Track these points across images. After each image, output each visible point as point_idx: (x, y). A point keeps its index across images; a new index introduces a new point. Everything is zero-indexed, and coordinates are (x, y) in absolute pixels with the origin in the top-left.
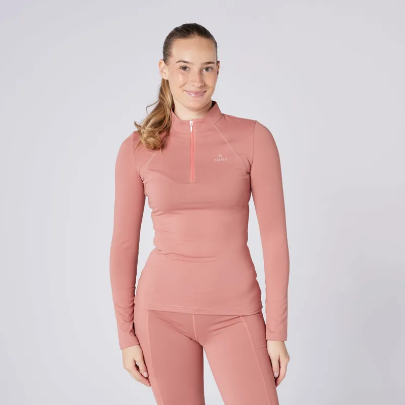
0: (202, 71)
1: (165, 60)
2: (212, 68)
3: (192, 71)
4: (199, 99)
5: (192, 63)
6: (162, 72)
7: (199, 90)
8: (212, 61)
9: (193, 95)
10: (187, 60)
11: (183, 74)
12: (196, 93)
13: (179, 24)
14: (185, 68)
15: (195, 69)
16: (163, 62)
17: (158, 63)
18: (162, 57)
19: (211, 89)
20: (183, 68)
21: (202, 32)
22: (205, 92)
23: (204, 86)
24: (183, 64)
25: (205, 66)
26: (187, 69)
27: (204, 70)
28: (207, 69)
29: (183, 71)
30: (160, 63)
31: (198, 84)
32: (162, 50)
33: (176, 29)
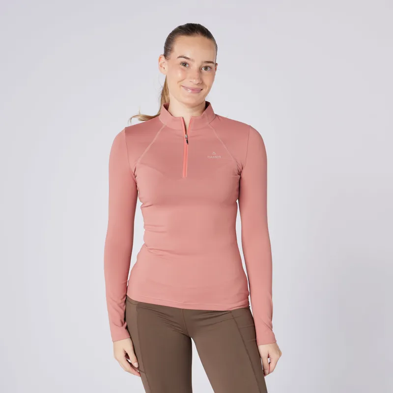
0: (201, 69)
1: (165, 55)
2: (211, 68)
3: (192, 68)
4: (196, 95)
5: (193, 60)
6: (161, 66)
7: (196, 87)
8: (212, 61)
9: (190, 91)
10: (188, 56)
11: (182, 69)
12: (193, 90)
13: (183, 23)
14: (185, 64)
15: (195, 66)
16: (163, 57)
17: (158, 58)
18: (163, 53)
19: (207, 88)
20: (183, 64)
21: (205, 33)
22: (202, 90)
23: (202, 83)
24: (183, 60)
25: (205, 65)
26: (187, 65)
27: (203, 69)
28: (206, 68)
29: (183, 67)
30: (160, 57)
31: (196, 81)
32: (163, 45)
33: (180, 27)
